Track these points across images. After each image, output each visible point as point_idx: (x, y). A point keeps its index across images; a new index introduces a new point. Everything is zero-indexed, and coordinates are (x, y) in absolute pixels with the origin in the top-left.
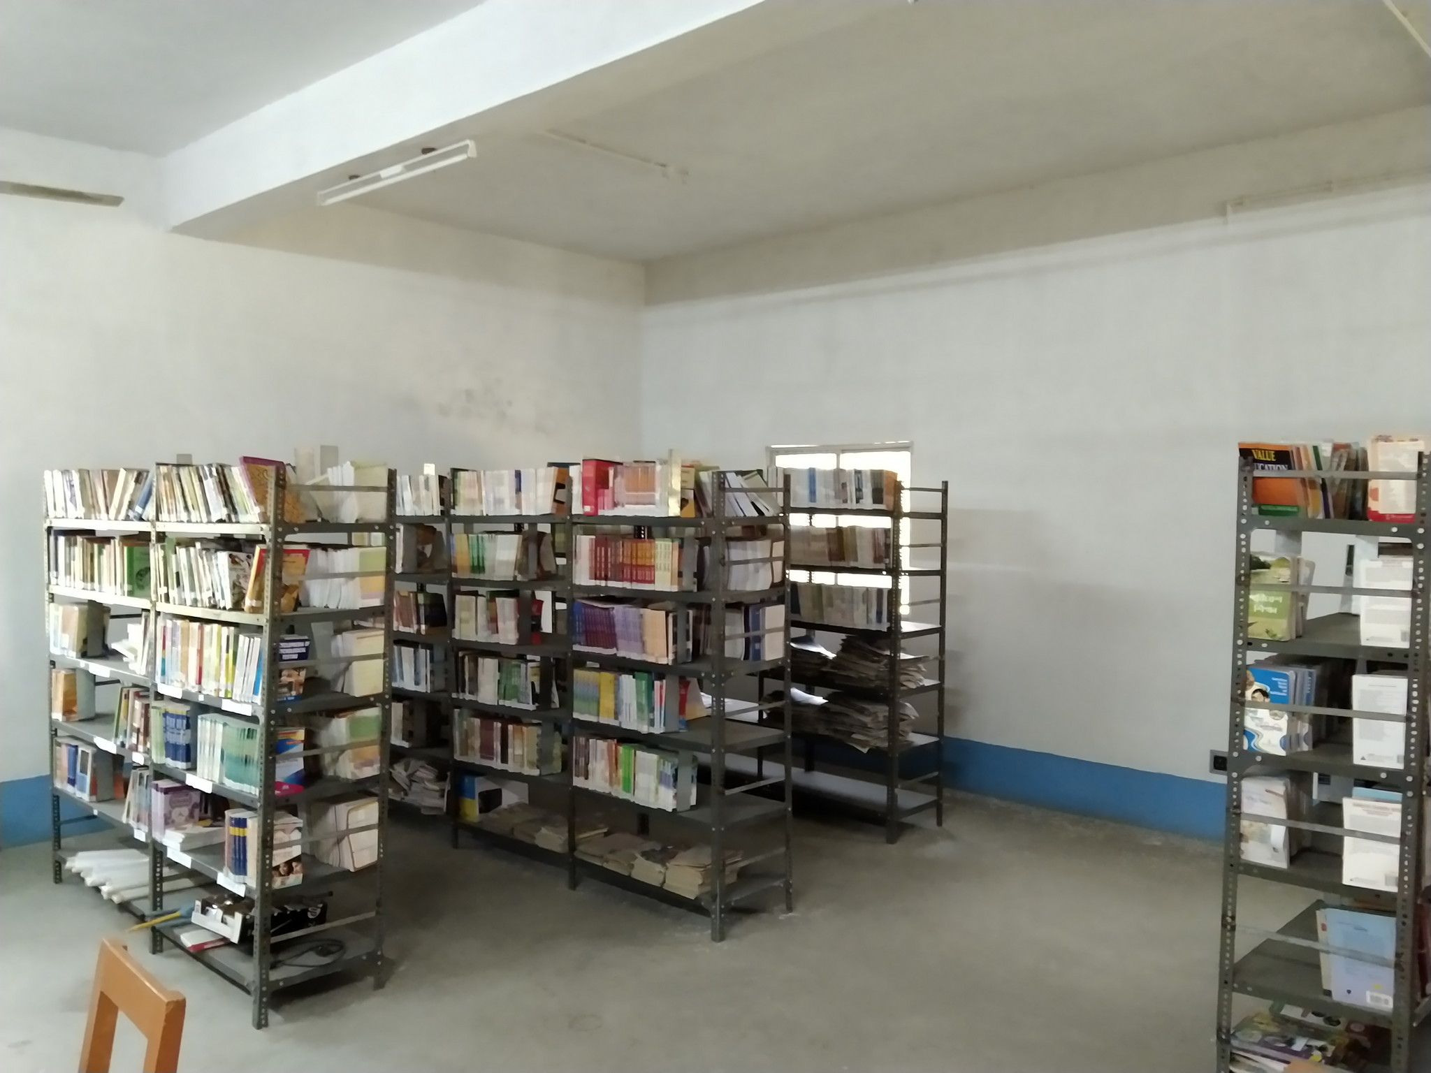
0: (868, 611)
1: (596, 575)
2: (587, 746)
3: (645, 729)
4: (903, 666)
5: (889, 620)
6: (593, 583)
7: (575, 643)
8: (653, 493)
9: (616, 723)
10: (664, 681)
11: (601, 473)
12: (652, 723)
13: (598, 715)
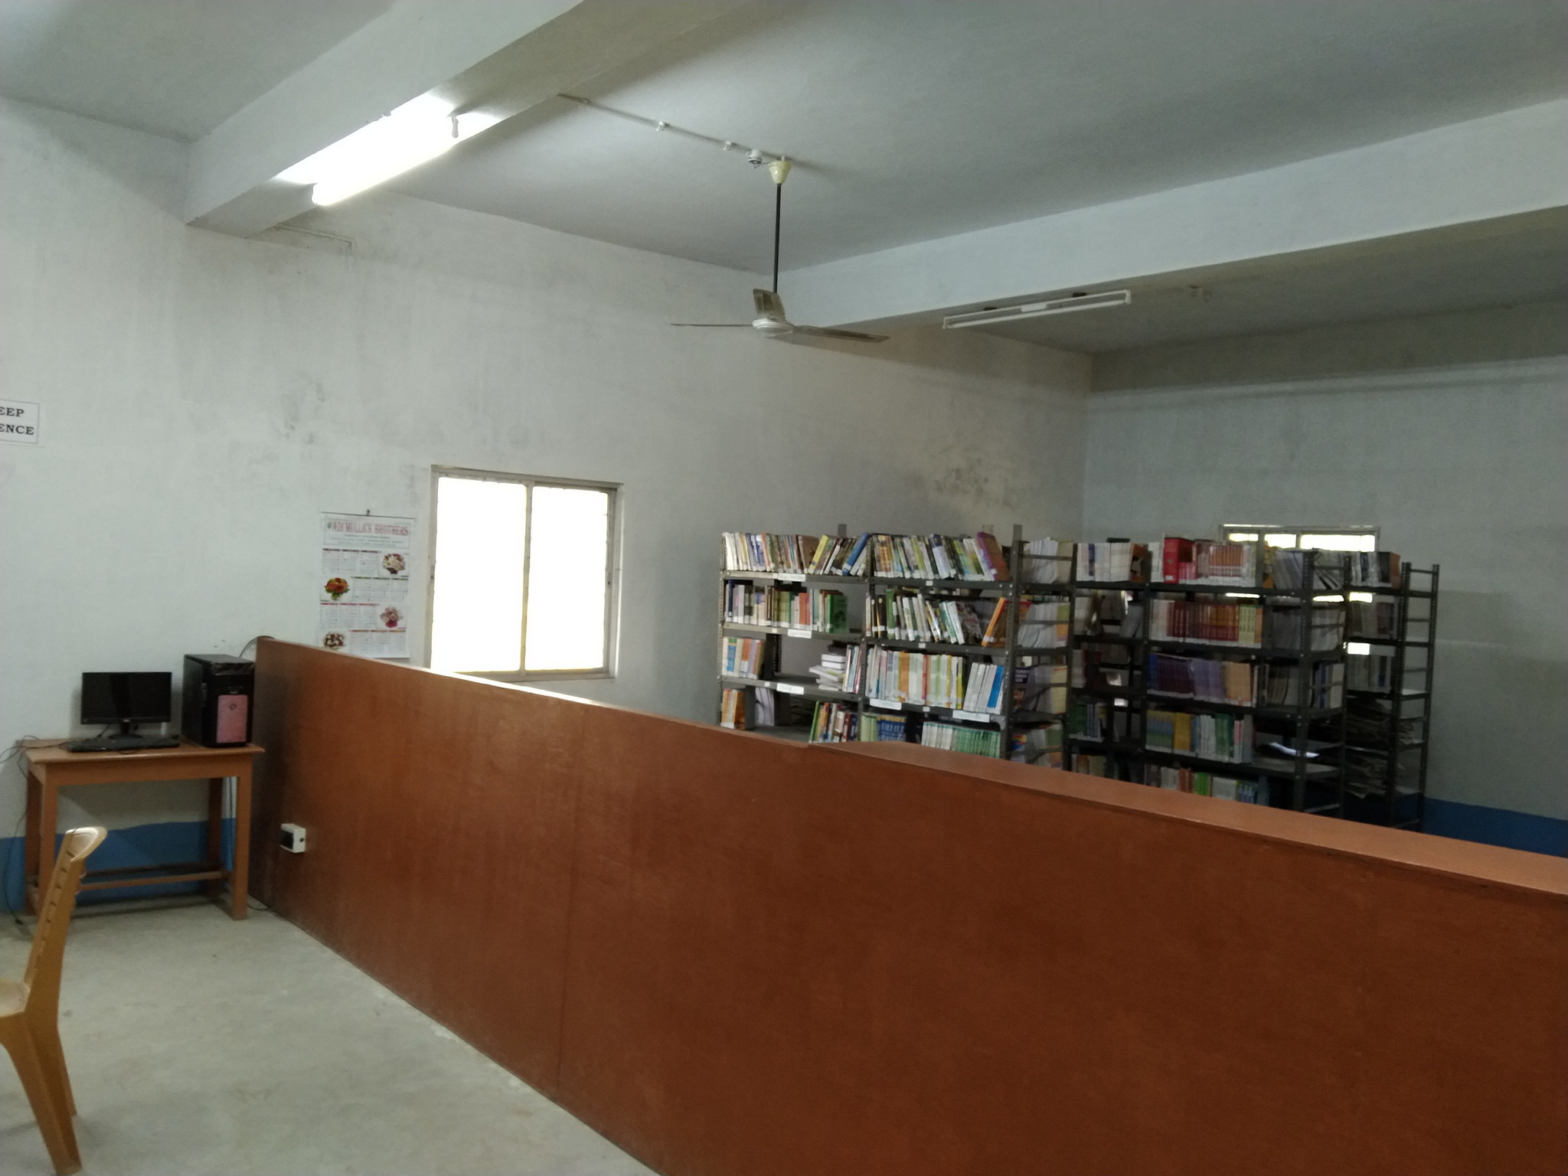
0: (1370, 676)
1: (1174, 632)
2: (1159, 773)
3: (1226, 759)
4: (1402, 724)
5: (1392, 683)
6: (1170, 639)
7: (1150, 688)
8: (1237, 568)
9: (1192, 755)
10: (1242, 721)
11: (1183, 551)
12: (1231, 754)
13: (1172, 747)
